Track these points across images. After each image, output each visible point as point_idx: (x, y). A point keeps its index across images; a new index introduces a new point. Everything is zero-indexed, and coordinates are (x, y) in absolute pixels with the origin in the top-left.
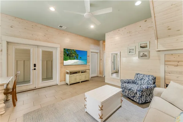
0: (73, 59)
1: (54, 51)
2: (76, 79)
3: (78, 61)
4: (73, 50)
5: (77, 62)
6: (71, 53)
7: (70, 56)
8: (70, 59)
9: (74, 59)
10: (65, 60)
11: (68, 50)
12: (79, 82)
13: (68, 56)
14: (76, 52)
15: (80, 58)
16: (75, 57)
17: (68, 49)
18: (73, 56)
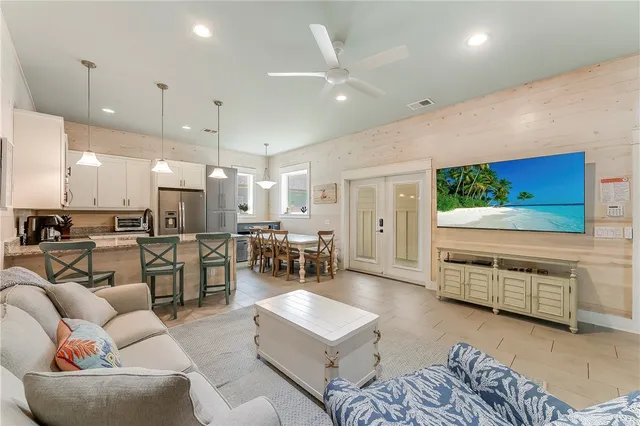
0: (477, 205)
1: (421, 184)
2: (468, 285)
3: (511, 214)
4: (477, 166)
5: (501, 217)
6: (464, 179)
7: (460, 193)
8: (463, 204)
9: (484, 202)
10: (443, 210)
11: (451, 172)
12: (490, 309)
13: (452, 192)
14: (490, 173)
15: (524, 195)
16: (490, 195)
17: (453, 169)
18: (475, 192)
